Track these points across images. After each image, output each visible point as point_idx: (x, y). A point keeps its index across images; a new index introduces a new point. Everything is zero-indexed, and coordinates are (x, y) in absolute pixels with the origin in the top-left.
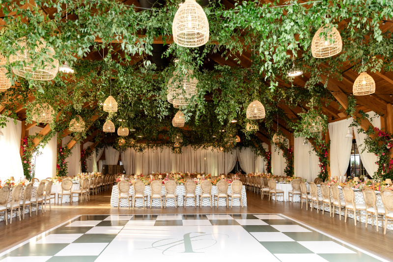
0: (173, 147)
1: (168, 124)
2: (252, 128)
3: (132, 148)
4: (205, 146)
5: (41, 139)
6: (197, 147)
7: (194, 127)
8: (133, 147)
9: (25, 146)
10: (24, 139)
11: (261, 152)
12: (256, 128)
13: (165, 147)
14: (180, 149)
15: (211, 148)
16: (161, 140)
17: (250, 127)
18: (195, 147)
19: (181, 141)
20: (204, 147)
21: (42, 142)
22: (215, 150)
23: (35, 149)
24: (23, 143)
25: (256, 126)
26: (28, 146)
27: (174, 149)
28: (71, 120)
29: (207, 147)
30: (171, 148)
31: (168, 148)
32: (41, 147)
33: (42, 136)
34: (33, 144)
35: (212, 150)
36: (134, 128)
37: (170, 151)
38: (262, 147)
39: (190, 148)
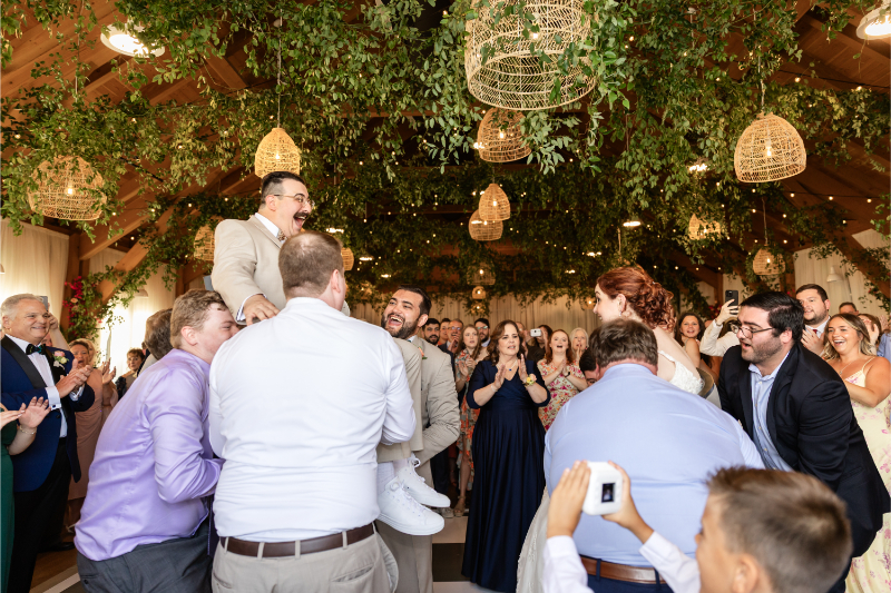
0: (468, 299)
1: (455, 236)
2: (706, 231)
3: (369, 306)
4: (547, 295)
5: (119, 283)
6: (528, 298)
7: (525, 243)
8: (371, 302)
9: (75, 300)
10: (73, 282)
11: (696, 307)
12: (718, 230)
13: (447, 300)
14: (487, 304)
15: (565, 298)
16: (437, 283)
17: (701, 228)
18: (524, 300)
19: (492, 281)
20: (545, 298)
21: (123, 289)
22: (576, 304)
23: (103, 310)
24: (70, 294)
25: (717, 224)
26: (83, 302)
27: (470, 303)
28: (197, 228)
29: (554, 297)
30: (464, 302)
31: (455, 303)
32: (119, 305)
33: (123, 273)
34: (98, 295)
35: (568, 304)
36: (370, 253)
37: (462, 310)
38: (699, 293)
39: (511, 301)
